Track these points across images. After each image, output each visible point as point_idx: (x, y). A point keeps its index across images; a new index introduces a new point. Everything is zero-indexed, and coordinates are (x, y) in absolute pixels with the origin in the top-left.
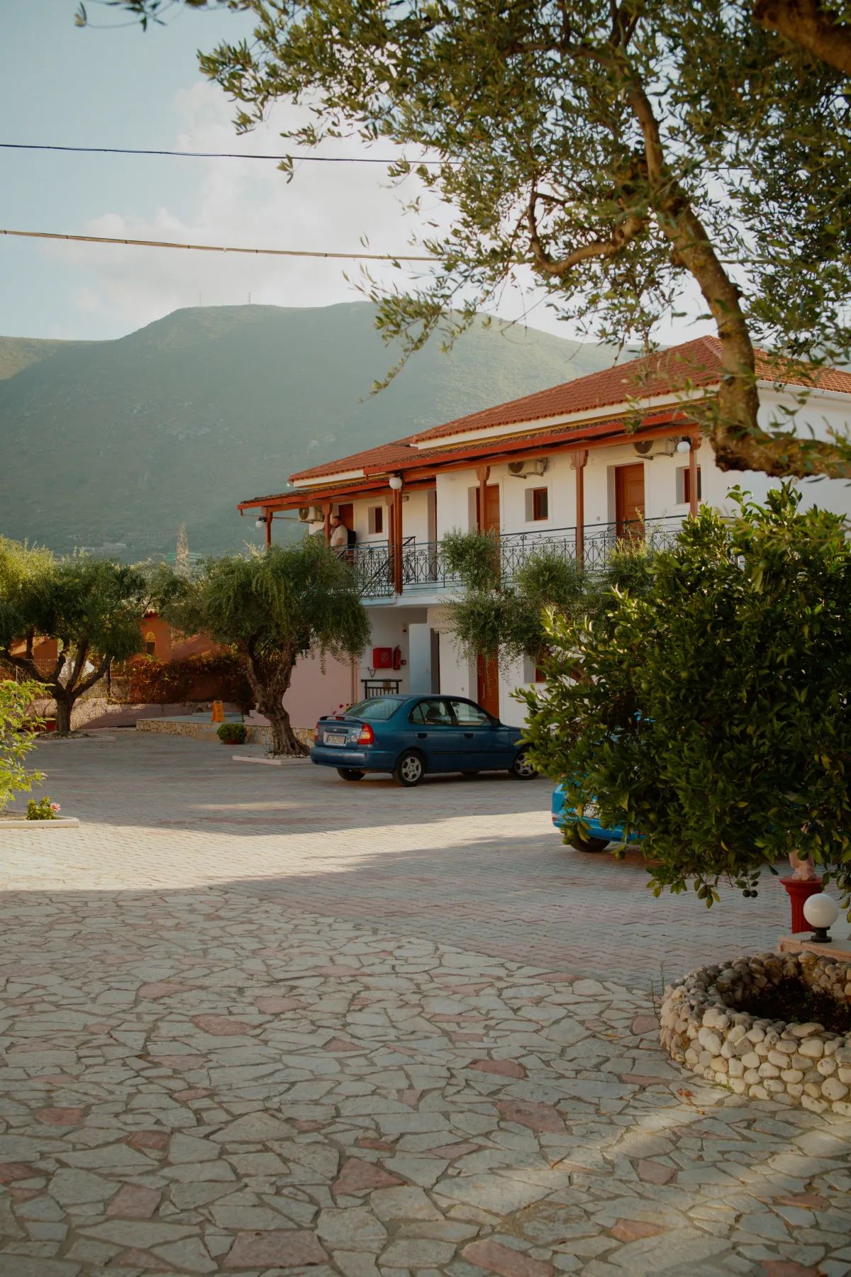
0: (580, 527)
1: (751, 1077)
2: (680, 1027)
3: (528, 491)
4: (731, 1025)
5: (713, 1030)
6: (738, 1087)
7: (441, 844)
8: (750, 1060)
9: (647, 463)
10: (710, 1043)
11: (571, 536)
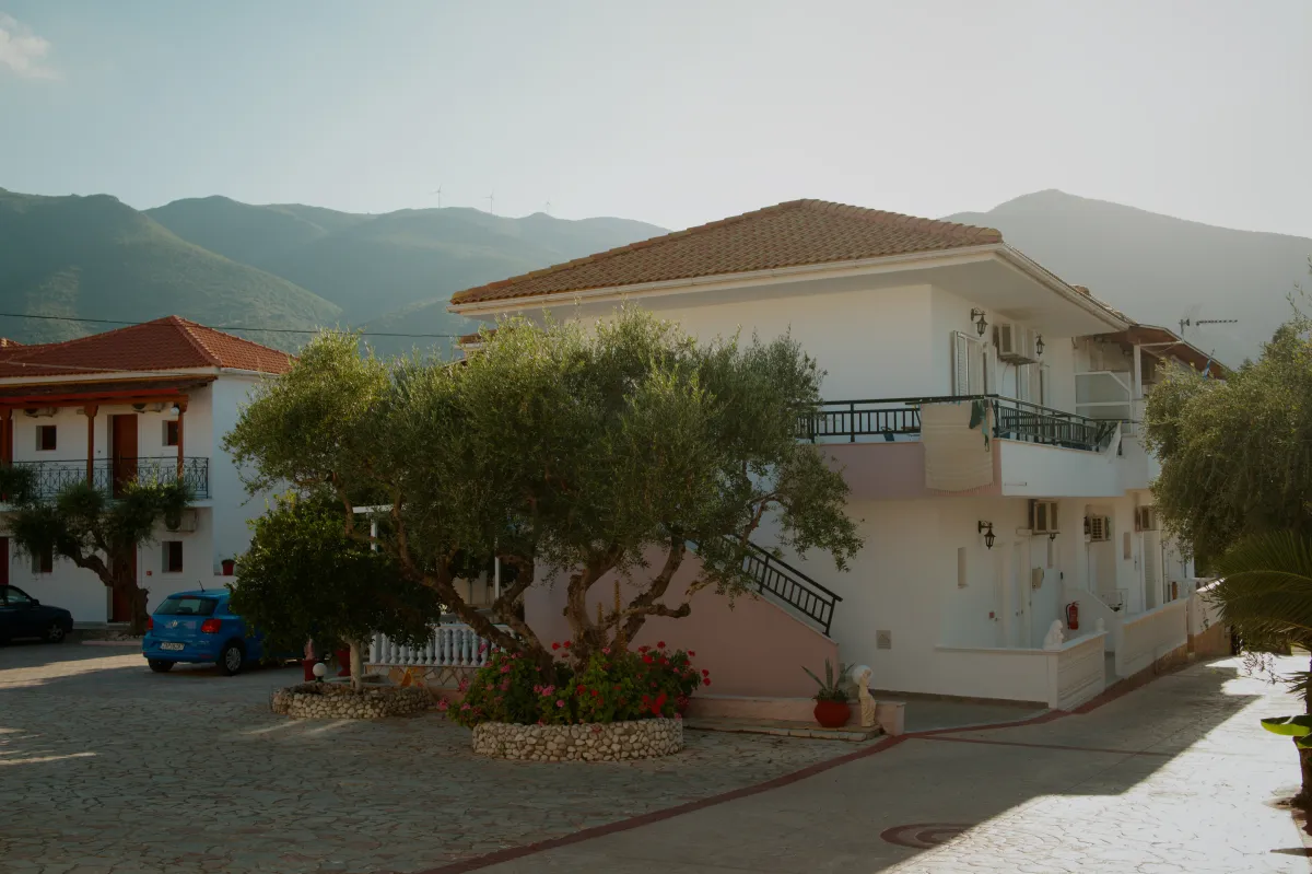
0: (91, 460)
1: (314, 712)
2: (284, 703)
3: (38, 427)
4: (305, 697)
5: (299, 700)
6: (310, 716)
7: (104, 667)
8: (313, 706)
9: (139, 414)
10: (299, 704)
11: (84, 466)
